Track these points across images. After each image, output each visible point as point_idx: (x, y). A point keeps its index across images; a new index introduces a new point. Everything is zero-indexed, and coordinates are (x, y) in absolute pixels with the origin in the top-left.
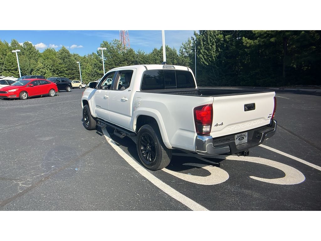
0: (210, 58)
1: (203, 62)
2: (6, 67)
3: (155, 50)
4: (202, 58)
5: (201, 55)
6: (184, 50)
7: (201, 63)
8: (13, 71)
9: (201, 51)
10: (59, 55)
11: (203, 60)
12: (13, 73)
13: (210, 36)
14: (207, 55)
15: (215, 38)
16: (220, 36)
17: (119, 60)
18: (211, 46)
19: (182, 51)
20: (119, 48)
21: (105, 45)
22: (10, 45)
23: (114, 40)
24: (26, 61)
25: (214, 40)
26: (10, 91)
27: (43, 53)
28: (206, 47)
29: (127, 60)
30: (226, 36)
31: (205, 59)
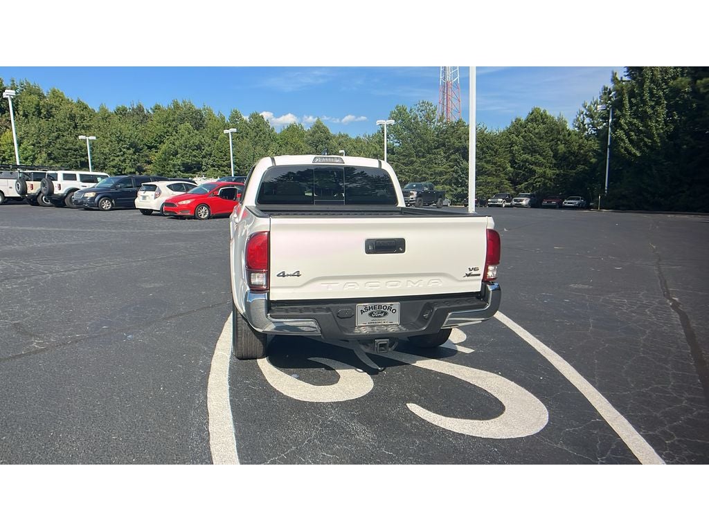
0: (646, 140)
1: (626, 149)
2: (214, 161)
3: (518, 120)
4: (622, 140)
5: (620, 133)
6: (587, 121)
7: (619, 151)
8: (225, 169)
9: (622, 121)
10: (309, 137)
11: (624, 143)
12: (224, 171)
13: (652, 81)
14: (638, 132)
15: (665, 87)
16: (681, 81)
17: (426, 145)
18: (653, 107)
19: (583, 123)
20: (429, 119)
21: (400, 113)
22: (227, 120)
23: (421, 102)
24: (248, 149)
25: (661, 93)
26: (181, 203)
27: (281, 135)
28: (637, 110)
29: (444, 145)
30: (698, 81)
31: (631, 141)
